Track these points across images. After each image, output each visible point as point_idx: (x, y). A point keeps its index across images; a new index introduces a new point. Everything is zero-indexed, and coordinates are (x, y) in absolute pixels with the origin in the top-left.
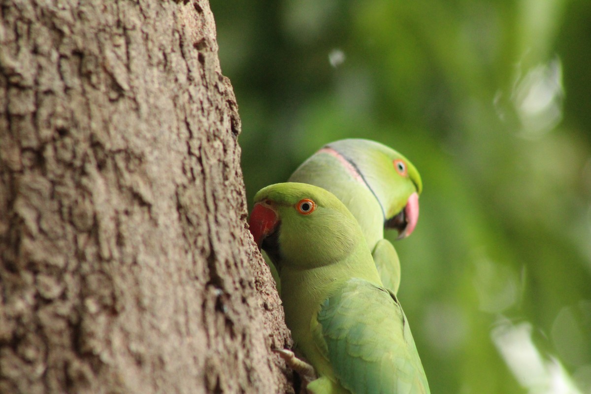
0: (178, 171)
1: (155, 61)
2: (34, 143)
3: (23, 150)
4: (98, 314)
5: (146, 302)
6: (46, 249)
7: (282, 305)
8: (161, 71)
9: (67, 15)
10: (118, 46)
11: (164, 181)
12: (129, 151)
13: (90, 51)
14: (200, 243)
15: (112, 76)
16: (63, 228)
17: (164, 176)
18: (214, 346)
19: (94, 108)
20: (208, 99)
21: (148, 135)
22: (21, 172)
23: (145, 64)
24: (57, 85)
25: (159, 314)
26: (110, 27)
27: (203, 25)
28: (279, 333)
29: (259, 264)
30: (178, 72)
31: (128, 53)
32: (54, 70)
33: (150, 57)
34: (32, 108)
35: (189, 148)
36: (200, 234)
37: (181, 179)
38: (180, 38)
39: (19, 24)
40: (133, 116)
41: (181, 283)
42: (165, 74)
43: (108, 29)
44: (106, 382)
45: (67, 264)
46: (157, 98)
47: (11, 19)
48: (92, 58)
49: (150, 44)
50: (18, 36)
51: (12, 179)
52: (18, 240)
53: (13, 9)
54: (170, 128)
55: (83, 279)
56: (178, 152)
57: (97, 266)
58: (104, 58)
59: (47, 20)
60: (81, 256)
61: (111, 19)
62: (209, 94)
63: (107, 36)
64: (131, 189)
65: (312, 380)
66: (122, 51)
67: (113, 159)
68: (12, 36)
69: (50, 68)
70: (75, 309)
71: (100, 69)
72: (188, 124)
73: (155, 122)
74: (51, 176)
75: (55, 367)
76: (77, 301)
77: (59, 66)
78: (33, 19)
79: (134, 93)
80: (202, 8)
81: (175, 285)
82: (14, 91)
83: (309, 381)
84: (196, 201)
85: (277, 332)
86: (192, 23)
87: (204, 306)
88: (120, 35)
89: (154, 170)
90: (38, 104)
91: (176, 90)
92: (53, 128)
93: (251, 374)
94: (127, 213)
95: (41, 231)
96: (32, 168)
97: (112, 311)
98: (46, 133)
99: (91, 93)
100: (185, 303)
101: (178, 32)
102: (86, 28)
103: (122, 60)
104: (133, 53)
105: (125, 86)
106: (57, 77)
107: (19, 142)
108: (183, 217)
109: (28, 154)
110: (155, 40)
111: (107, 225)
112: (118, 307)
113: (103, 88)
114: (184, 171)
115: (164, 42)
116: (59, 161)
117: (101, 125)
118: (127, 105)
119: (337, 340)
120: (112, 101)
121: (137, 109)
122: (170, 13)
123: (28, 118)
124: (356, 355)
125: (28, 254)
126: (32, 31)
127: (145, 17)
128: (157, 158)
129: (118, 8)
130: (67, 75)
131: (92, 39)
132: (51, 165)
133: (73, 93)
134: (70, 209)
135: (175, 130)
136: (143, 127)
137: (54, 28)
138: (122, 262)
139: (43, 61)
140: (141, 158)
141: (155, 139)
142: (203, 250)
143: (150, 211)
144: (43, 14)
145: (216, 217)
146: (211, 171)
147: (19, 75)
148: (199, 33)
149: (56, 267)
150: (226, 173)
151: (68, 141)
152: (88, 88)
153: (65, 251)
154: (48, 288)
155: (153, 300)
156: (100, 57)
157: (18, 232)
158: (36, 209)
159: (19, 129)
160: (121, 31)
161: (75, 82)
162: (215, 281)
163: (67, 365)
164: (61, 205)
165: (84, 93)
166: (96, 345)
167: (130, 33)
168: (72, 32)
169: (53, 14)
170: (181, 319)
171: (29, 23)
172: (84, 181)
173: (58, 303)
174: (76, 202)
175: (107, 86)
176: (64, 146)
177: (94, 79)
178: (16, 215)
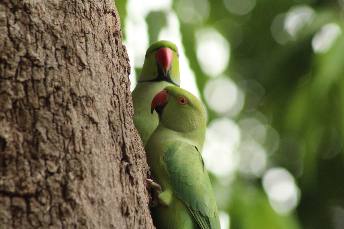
0: (109, 104)
1: (98, 48)
2: (45, 95)
3: (40, 98)
4: (74, 179)
5: (96, 172)
6: (50, 148)
7: (146, 154)
8: (101, 53)
9: (58, 28)
10: (82, 43)
11: (103, 110)
12: (88, 96)
13: (69, 46)
14: (119, 140)
15: (79, 58)
16: (59, 137)
17: (103, 107)
18: (125, 191)
19: (71, 75)
20: (119, 62)
21: (96, 88)
22: (39, 109)
23: (94, 50)
24: (55, 64)
25: (101, 178)
26: (78, 33)
27: (116, 23)
28: (145, 169)
29: (136, 135)
30: (108, 53)
31: (86, 45)
32: (53, 57)
33: (96, 47)
34: (44, 77)
35: (114, 91)
36: (119, 135)
37: (110, 108)
38: (108, 34)
39: (37, 33)
40: (89, 78)
41: (111, 161)
42: (102, 55)
43: (77, 34)
44: (78, 213)
45: (60, 155)
46: (99, 67)
47: (34, 32)
48: (71, 50)
49: (96, 40)
50: (37, 40)
51: (35, 112)
52: (38, 143)
53: (35, 26)
54: (105, 82)
55: (68, 162)
56: (109, 94)
57: (73, 155)
58: (76, 50)
59: (49, 30)
60: (66, 151)
61: (78, 28)
62: (120, 59)
63: (77, 38)
64: (89, 116)
65: (160, 193)
66: (83, 45)
67: (80, 100)
68: (34, 41)
69: (51, 55)
70: (64, 177)
71: (74, 55)
72: (112, 79)
73: (98, 80)
74: (52, 111)
75: (55, 206)
76: (65, 173)
77: (56, 54)
78: (44, 31)
79: (89, 66)
80: (116, 14)
81: (108, 162)
82: (35, 68)
83: (159, 193)
84: (116, 118)
85: (144, 169)
86: (111, 22)
87: (121, 172)
88: (83, 37)
89: (98, 105)
90: (46, 75)
91: (107, 62)
92: (53, 86)
93: (139, 200)
94: (87, 128)
95: (48, 138)
96: (44, 107)
97: (81, 178)
98: (50, 89)
99: (71, 68)
100: (113, 171)
101: (107, 31)
102: (67, 34)
103: (84, 50)
104: (89, 46)
105: (86, 64)
106: (55, 60)
107: (38, 94)
108: (112, 127)
109: (42, 100)
110: (98, 37)
111: (78, 134)
112: (84, 176)
113: (76, 65)
114: (111, 104)
115: (101, 37)
116: (56, 103)
117: (75, 83)
118: (86, 73)
119: (174, 173)
120: (79, 71)
121: (91, 75)
122: (104, 22)
123: (42, 81)
124: (184, 182)
125: (42, 150)
126: (43, 36)
127: (93, 26)
128: (100, 98)
129: (81, 23)
130: (59, 59)
131: (70, 40)
132: (53, 105)
133: (62, 67)
134: (61, 127)
135: (107, 83)
136: (94, 83)
137: (53, 35)
138: (85, 153)
139: (48, 52)
140: (93, 100)
141: (99, 89)
142: (120, 143)
143: (97, 126)
144: (48, 28)
145: (125, 124)
146: (122, 101)
147: (38, 60)
148: (114, 27)
149: (55, 156)
150: (127, 99)
151: (60, 93)
152: (69, 65)
153: (59, 148)
154: (51, 167)
155: (98, 171)
156: (74, 49)
157: (38, 139)
158: (46, 128)
159: (38, 87)
160: (83, 35)
161: (63, 62)
162: (125, 158)
163: (60, 205)
164: (57, 125)
165: (67, 68)
166: (73, 195)
167: (87, 35)
168: (61, 37)
169: (52, 27)
170: (111, 179)
171: (42, 33)
172: (68, 113)
173: (56, 174)
174: (64, 123)
175: (77, 64)
176: (58, 96)
177: (72, 61)
178: (37, 130)
